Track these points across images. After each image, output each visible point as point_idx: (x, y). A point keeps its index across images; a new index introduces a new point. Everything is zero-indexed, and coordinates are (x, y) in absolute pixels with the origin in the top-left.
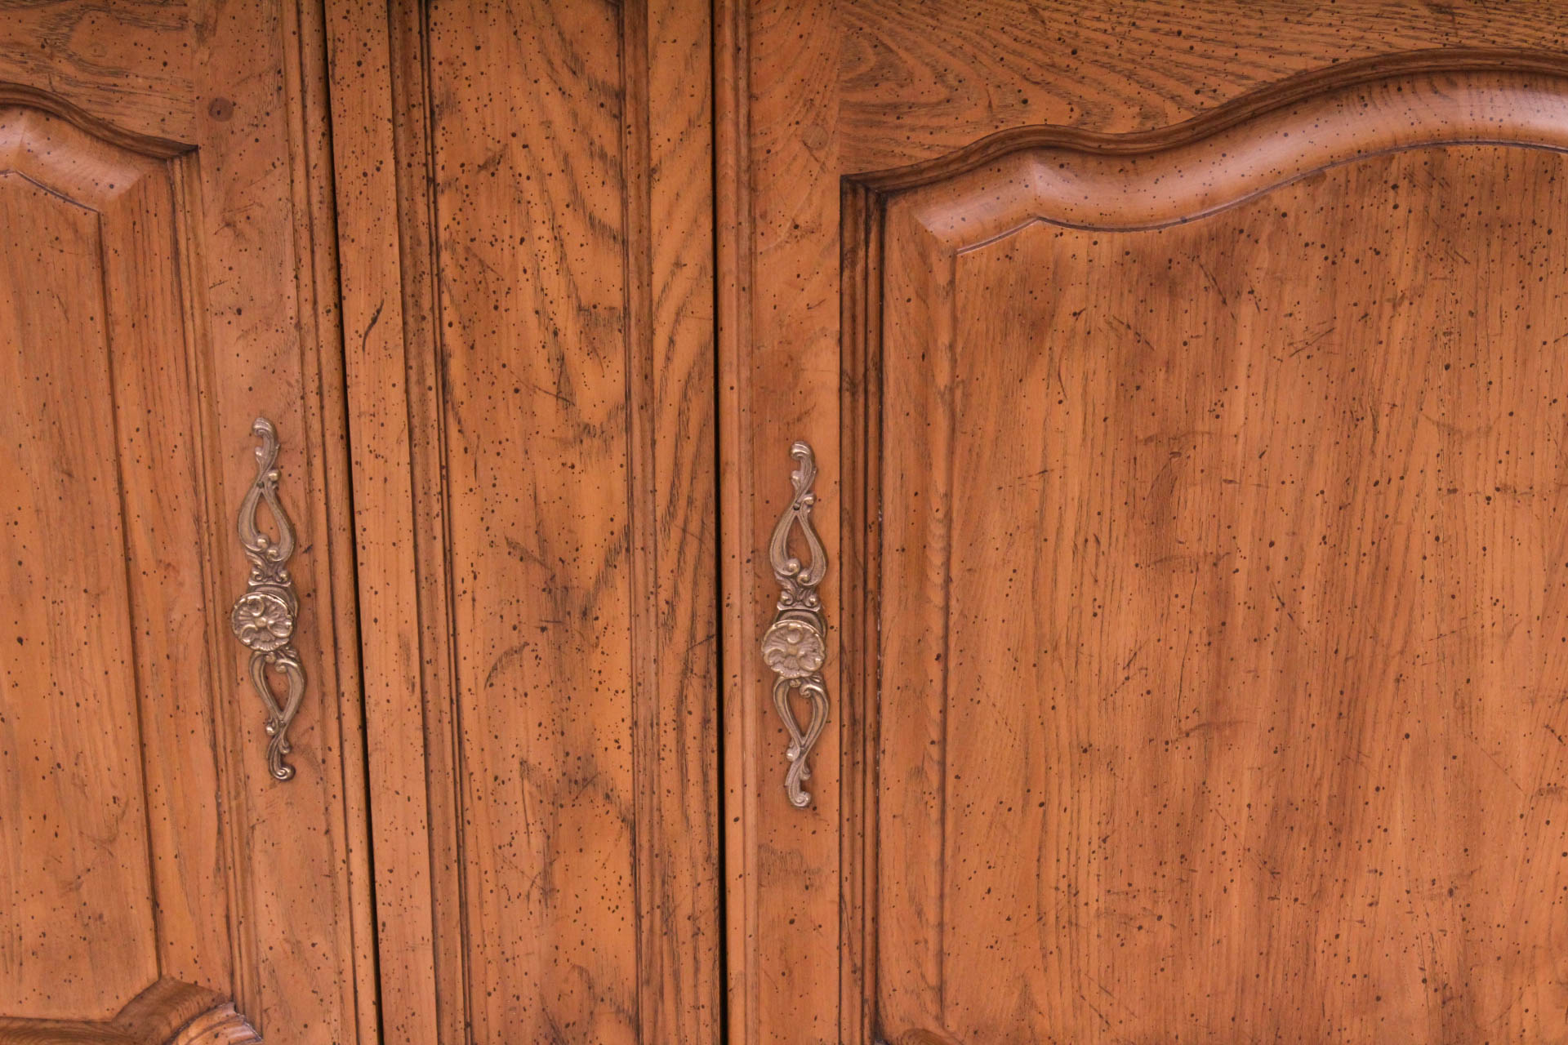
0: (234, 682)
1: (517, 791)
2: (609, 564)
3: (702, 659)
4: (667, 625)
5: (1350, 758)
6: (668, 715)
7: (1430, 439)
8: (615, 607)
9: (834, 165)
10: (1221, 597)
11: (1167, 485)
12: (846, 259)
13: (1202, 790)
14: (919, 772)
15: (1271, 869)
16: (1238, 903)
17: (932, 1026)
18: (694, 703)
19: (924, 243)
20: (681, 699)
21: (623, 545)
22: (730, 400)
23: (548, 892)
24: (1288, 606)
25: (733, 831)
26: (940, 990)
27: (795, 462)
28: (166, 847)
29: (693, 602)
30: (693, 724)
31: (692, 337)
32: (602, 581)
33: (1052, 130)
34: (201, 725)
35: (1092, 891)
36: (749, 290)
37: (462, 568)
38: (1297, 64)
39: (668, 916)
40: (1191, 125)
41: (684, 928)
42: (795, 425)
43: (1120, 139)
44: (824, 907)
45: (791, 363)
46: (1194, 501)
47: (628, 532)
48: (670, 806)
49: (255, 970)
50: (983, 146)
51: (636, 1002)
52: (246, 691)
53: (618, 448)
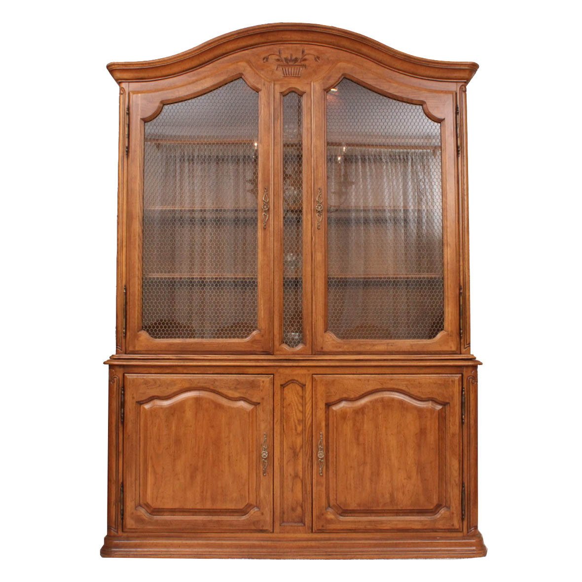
0: (260, 464)
1: (289, 478)
2: (300, 449)
3: (310, 459)
4: (306, 455)
5: (379, 466)
6: (306, 466)
7: (384, 429)
8: (301, 455)
9: (324, 402)
10: (364, 448)
11: (358, 435)
12: (326, 412)
13: (363, 471)
14: (333, 472)
15: (371, 480)
16: (368, 485)
17: (335, 504)
18: (309, 464)
19: (333, 410)
20: (308, 465)
21: (302, 447)
22: (313, 428)
23: (292, 491)
24: (371, 448)
25: (313, 480)
26: (336, 499)
27: (320, 434)
28: (250, 486)
29: (309, 452)
30: (309, 467)
31: (310, 421)
32: (300, 451)
33: (345, 398)
34: (255, 471)
35: (352, 484)
36: (316, 416)
37: (284, 450)
38: (368, 390)
39: (306, 491)
40: (359, 397)
41: (308, 492)
42: (321, 430)
43: (352, 398)
44: (324, 489)
45: (320, 424)
46: (361, 438)
47: (302, 445)
48: (307, 477)
49: (260, 501)
50: (339, 400)
51: (302, 504)
52: (261, 465)
53: (301, 436)
